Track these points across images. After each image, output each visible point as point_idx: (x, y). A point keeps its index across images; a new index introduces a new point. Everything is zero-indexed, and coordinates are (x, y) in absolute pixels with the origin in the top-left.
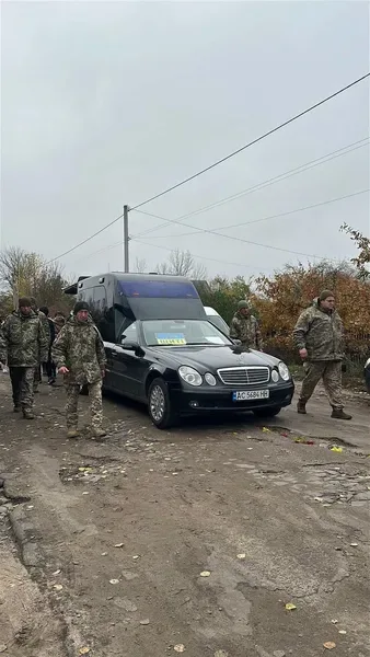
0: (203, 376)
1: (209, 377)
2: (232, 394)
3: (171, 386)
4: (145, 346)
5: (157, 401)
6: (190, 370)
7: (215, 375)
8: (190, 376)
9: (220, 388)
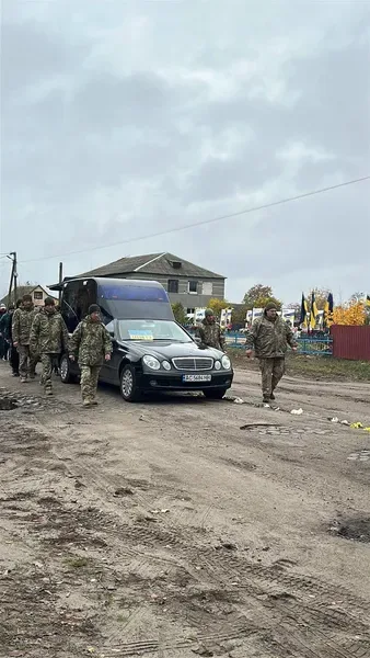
0: (161, 363)
1: (166, 364)
2: (182, 377)
3: (137, 369)
4: (120, 340)
5: (127, 381)
6: (152, 359)
7: (171, 362)
8: (151, 363)
9: (173, 372)
